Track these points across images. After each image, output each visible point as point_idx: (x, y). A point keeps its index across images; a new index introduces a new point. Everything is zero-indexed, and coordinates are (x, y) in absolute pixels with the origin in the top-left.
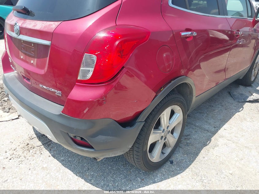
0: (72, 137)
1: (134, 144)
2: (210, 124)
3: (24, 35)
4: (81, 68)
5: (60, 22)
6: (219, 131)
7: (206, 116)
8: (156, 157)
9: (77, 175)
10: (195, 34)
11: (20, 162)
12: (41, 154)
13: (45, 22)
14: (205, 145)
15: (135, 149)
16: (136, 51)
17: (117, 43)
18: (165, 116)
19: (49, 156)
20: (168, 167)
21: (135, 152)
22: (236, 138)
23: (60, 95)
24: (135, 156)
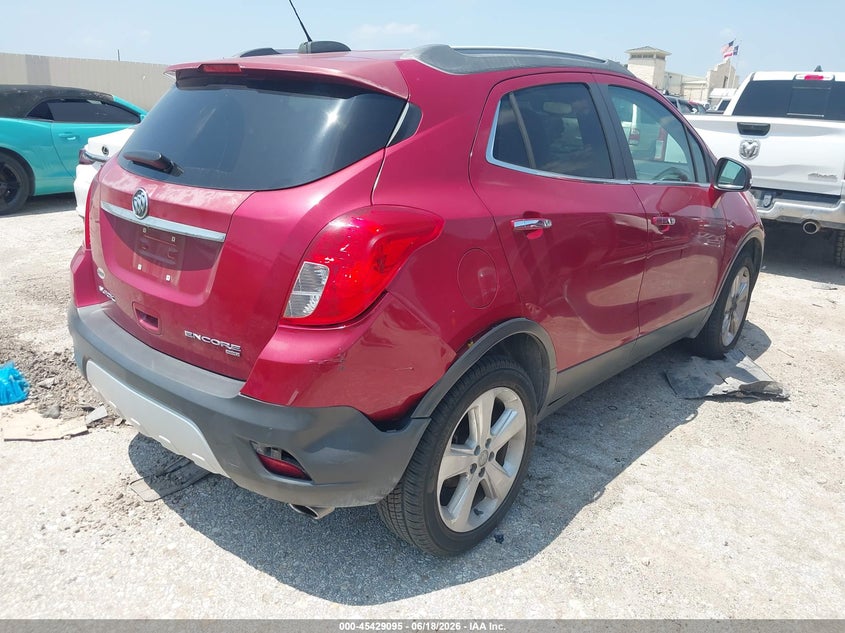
0: (261, 451)
1: (405, 475)
2: (604, 451)
3: (157, 217)
4: (294, 293)
5: (248, 194)
6: (628, 470)
7: (597, 433)
8: (458, 516)
9: (256, 568)
10: (548, 224)
11: (106, 539)
12: (159, 519)
13: (213, 192)
14: (589, 500)
15: (409, 488)
16: (412, 260)
17: (373, 241)
18: (480, 410)
19: (181, 525)
20: (489, 551)
21: (407, 497)
22: (670, 486)
23: (238, 354)
24: (408, 508)
